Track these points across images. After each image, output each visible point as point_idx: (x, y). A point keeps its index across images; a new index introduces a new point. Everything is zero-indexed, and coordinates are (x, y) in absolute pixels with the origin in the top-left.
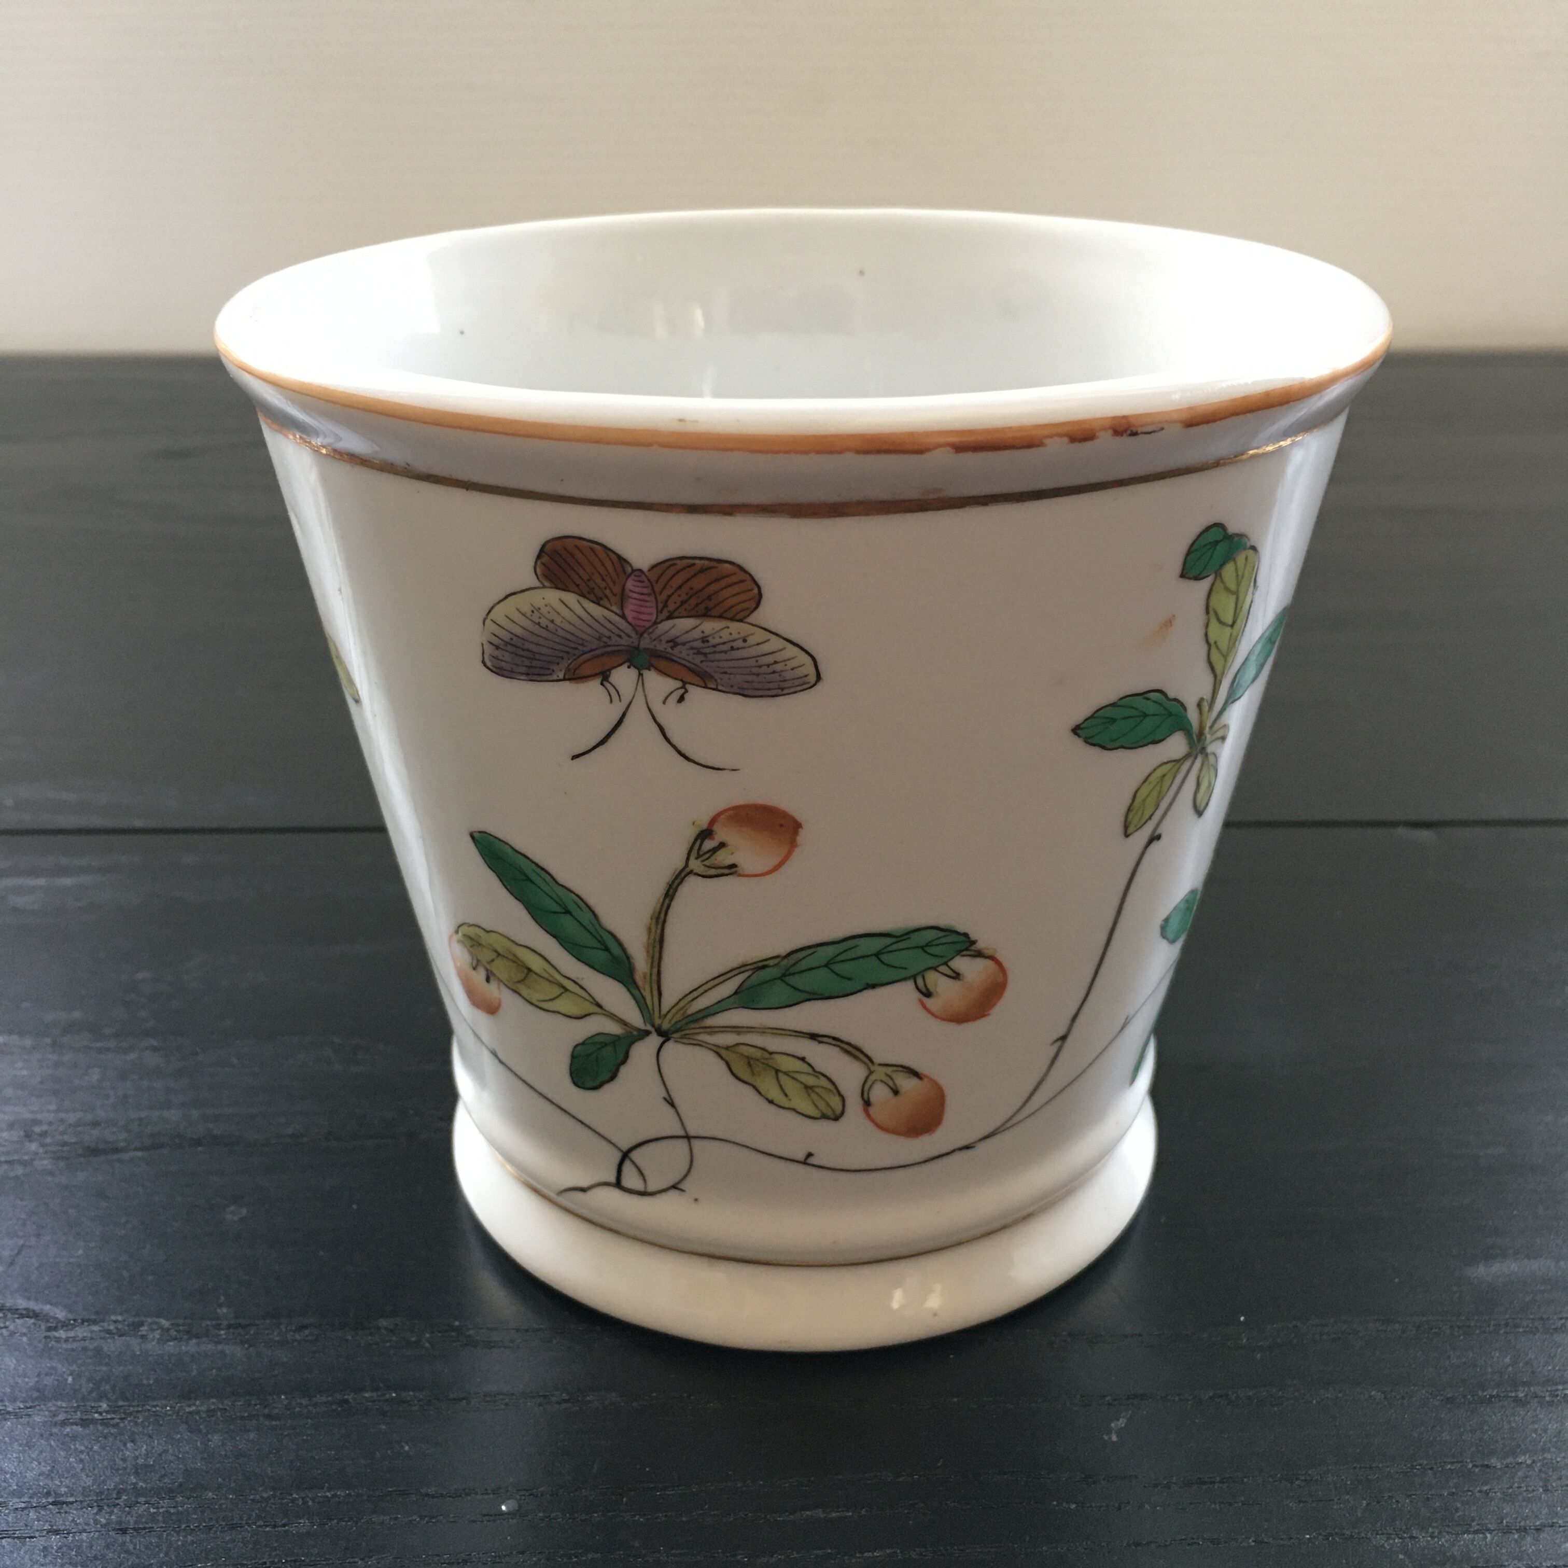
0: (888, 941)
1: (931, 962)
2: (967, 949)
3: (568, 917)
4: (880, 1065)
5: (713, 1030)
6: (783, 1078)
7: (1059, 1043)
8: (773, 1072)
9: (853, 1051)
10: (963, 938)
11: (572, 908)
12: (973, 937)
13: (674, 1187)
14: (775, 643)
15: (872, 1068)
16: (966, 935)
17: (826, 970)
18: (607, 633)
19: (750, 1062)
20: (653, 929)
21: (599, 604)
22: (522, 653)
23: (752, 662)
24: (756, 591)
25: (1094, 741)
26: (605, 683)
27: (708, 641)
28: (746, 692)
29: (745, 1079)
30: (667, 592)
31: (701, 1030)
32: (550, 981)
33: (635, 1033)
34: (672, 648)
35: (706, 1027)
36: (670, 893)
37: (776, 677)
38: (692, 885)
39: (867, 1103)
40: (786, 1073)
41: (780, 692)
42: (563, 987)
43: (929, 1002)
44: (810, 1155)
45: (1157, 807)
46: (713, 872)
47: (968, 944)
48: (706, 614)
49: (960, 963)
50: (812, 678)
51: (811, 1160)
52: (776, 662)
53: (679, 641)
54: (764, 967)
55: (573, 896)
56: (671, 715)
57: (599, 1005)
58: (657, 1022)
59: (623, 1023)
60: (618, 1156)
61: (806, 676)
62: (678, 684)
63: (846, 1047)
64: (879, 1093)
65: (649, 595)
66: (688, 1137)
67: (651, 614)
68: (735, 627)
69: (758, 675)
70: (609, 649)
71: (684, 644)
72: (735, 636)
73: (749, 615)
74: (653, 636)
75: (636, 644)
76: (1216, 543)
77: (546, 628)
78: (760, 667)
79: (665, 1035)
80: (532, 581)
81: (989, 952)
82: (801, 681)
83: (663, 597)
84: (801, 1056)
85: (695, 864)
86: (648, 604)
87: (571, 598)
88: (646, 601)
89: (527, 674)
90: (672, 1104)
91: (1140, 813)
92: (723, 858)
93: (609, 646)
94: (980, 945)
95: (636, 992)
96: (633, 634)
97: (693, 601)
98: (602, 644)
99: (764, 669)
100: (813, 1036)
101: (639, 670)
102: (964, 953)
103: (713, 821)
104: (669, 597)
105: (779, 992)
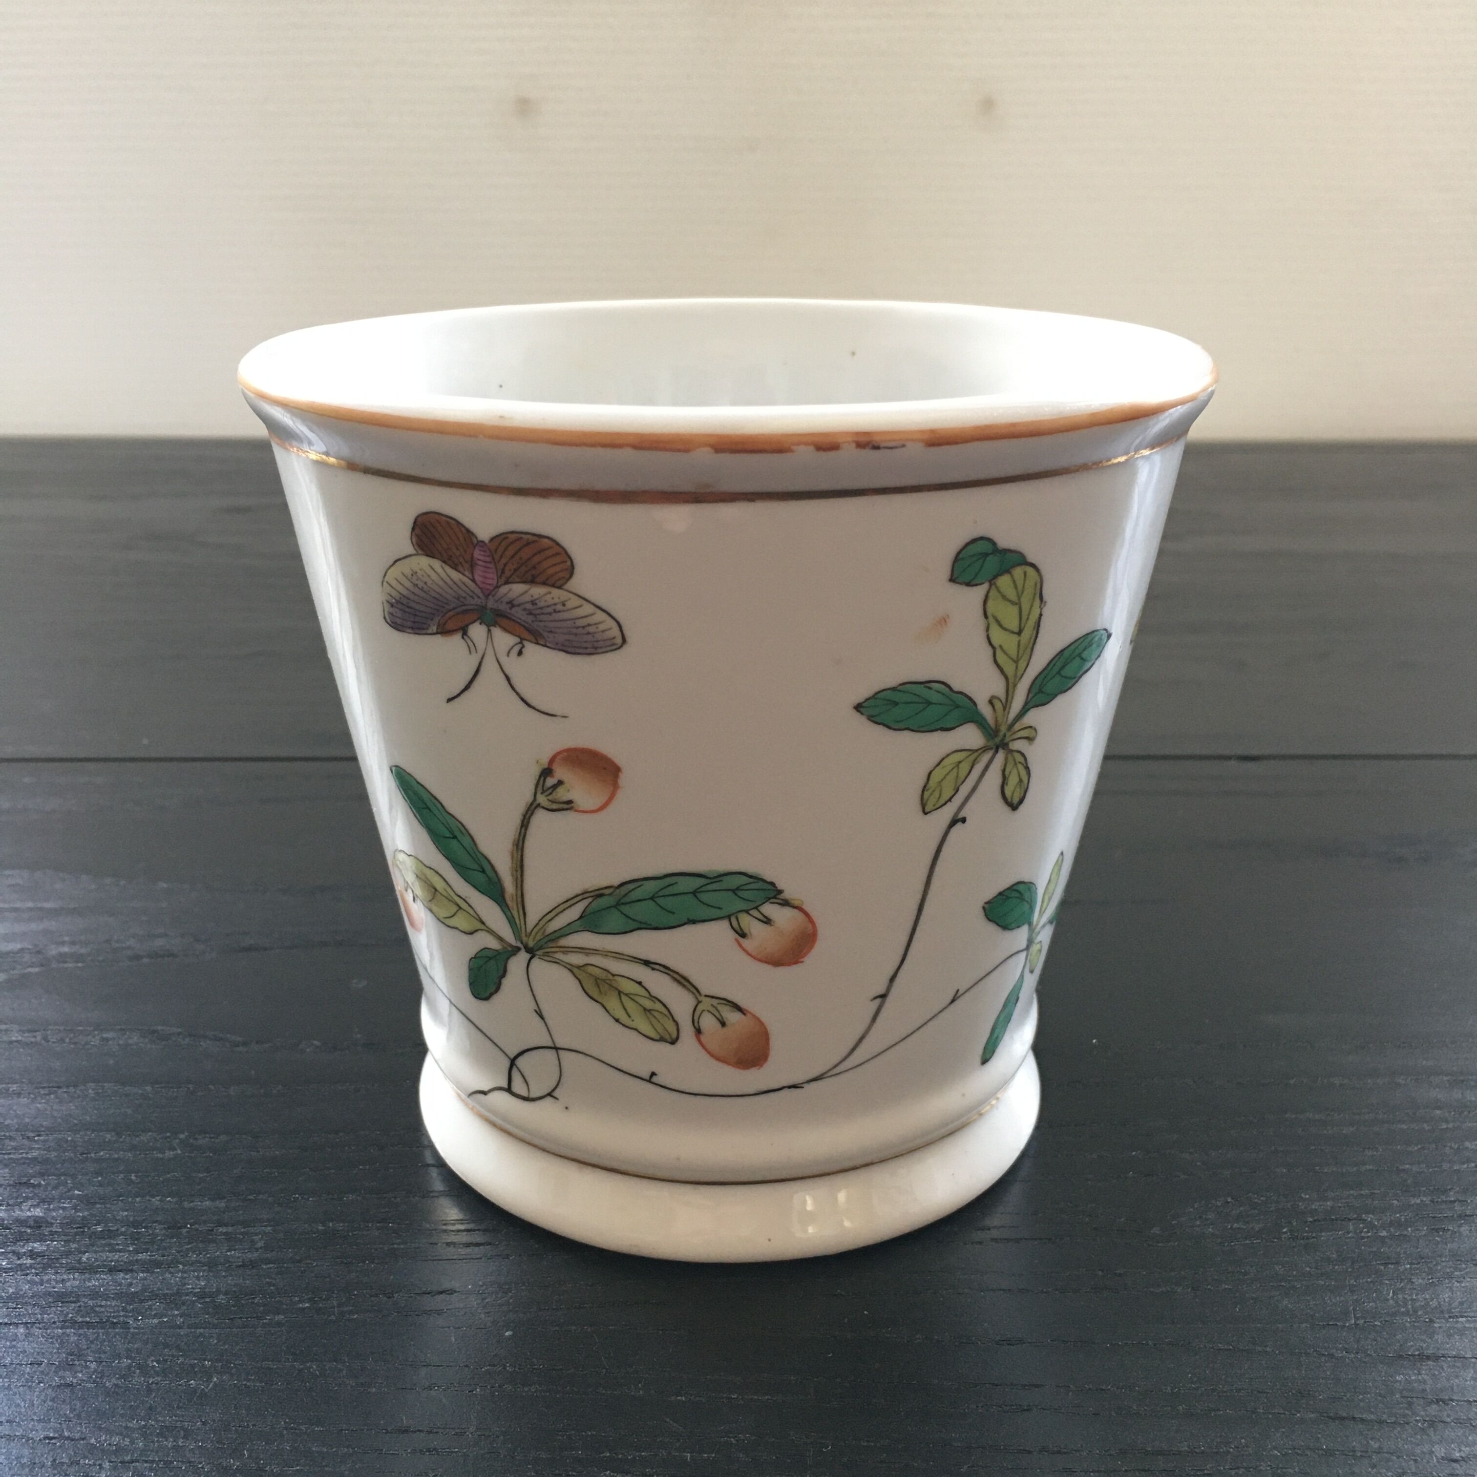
0: (703, 881)
1: (743, 905)
2: (775, 897)
3: (454, 842)
4: (706, 996)
5: (567, 950)
6: (624, 998)
7: (878, 1001)
8: (617, 993)
9: (682, 981)
10: (770, 887)
11: (457, 834)
12: (780, 886)
13: (550, 1094)
14: (588, 609)
15: (700, 999)
16: (772, 884)
17: (651, 901)
18: (464, 595)
19: (597, 981)
20: (515, 855)
21: (456, 570)
22: (407, 610)
23: (570, 623)
24: (569, 563)
25: (877, 719)
26: (465, 637)
27: (536, 604)
28: (569, 650)
29: (596, 997)
30: (503, 561)
31: (557, 949)
32: (449, 900)
33: (510, 949)
34: (510, 609)
35: (561, 947)
36: (525, 824)
37: (590, 638)
38: (541, 818)
39: (698, 1031)
40: (627, 995)
41: (593, 651)
42: (458, 905)
43: (745, 942)
44: (653, 1074)
45: (957, 791)
46: (555, 806)
47: (775, 893)
48: (533, 581)
49: (769, 909)
50: (619, 641)
51: (654, 1079)
52: (589, 625)
53: (515, 602)
54: (601, 895)
55: (457, 822)
56: (513, 665)
57: (483, 923)
58: (525, 939)
59: (500, 939)
60: (507, 1064)
61: (614, 638)
62: (518, 640)
63: (676, 976)
64: (708, 1022)
65: (490, 562)
66: (556, 1049)
67: (493, 579)
68: (556, 592)
69: (576, 634)
70: (464, 608)
71: (519, 605)
72: (556, 600)
73: (566, 583)
74: (496, 598)
75: (484, 603)
76: (985, 555)
77: (422, 589)
78: (578, 628)
79: (532, 952)
80: (410, 550)
81: (796, 903)
82: (609, 643)
83: (500, 566)
84: (638, 980)
85: (542, 799)
86: (490, 571)
87: (437, 564)
88: (488, 568)
89: (412, 628)
90: (542, 1017)
91: (937, 794)
92: (562, 794)
93: (467, 605)
94: (786, 895)
95: (506, 910)
96: (481, 595)
97: (523, 569)
98: (460, 604)
99: (580, 631)
100: (647, 963)
101: (488, 626)
102: (772, 900)
103: (552, 761)
104: (505, 565)
105: (614, 920)
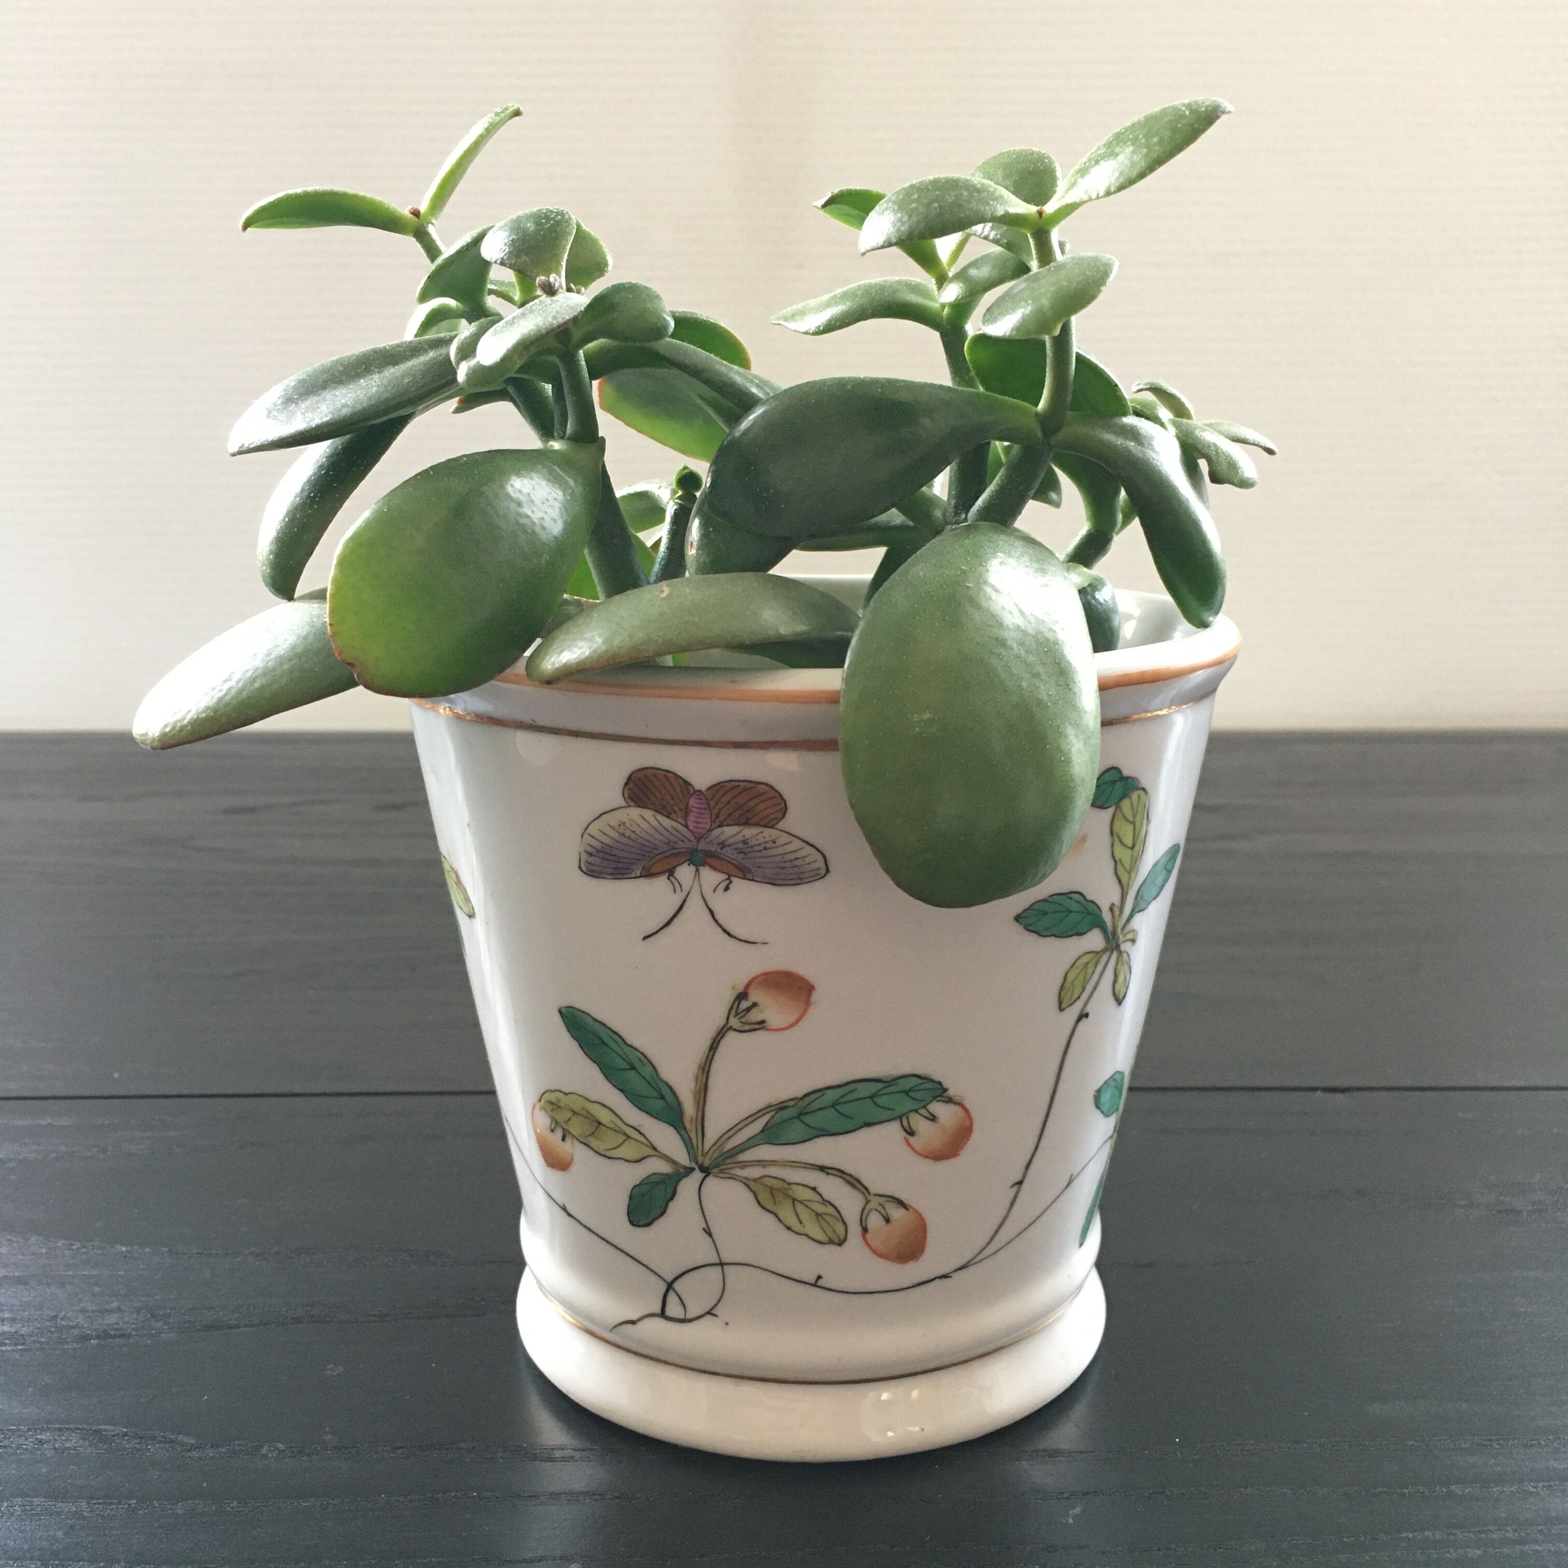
0: (879, 1085)
1: (911, 1105)
2: (941, 1096)
3: (633, 1073)
4: (875, 1195)
5: (744, 1165)
6: (797, 1204)
7: (1016, 1188)
8: (790, 1202)
9: (854, 1182)
10: (938, 1086)
11: (637, 1064)
12: (945, 1085)
13: (709, 1313)
14: (797, 844)
15: (869, 1198)
16: (940, 1083)
17: (831, 1109)
18: (674, 839)
19: (772, 1191)
20: (700, 1078)
21: (669, 817)
22: (610, 857)
23: (777, 859)
24: (783, 804)
25: (1031, 928)
26: (671, 877)
27: (747, 843)
28: (775, 882)
29: (769, 1208)
30: (720, 805)
31: (735, 1165)
32: (616, 1131)
33: (682, 1170)
34: (721, 849)
35: (739, 1162)
36: (714, 1046)
37: (795, 870)
38: (731, 1037)
39: (865, 1230)
40: (801, 1202)
41: (799, 882)
42: (626, 1134)
43: (911, 1139)
44: (819, 1277)
45: (1084, 989)
46: (747, 1027)
47: (941, 1091)
48: (747, 823)
49: (937, 1108)
50: (823, 871)
51: (820, 1283)
52: (797, 859)
53: (726, 843)
54: (785, 1107)
55: (638, 1054)
56: (719, 902)
57: (655, 1149)
58: (700, 1159)
59: (674, 1162)
60: (664, 1287)
61: (819, 869)
62: (726, 876)
63: (848, 1178)
64: (875, 1221)
65: (705, 809)
66: (722, 1264)
67: (707, 823)
68: (768, 832)
69: (783, 868)
70: (674, 851)
71: (730, 845)
72: (767, 839)
73: (777, 823)
74: (708, 840)
75: (695, 847)
76: (1114, 782)
77: (629, 837)
78: (785, 862)
79: (706, 1171)
80: (620, 802)
81: (957, 1099)
82: (814, 873)
83: (716, 811)
84: (812, 1185)
85: (734, 1022)
86: (704, 816)
87: (648, 814)
88: (702, 814)
89: (613, 874)
90: (710, 1234)
91: (1070, 993)
92: (755, 1016)
93: (677, 849)
94: (951, 1093)
95: (683, 1133)
96: (692, 838)
97: (737, 814)
98: (670, 848)
99: (787, 865)
100: (822, 1169)
101: (697, 866)
102: (939, 1098)
103: (748, 986)
104: (720, 810)
105: (797, 1130)
